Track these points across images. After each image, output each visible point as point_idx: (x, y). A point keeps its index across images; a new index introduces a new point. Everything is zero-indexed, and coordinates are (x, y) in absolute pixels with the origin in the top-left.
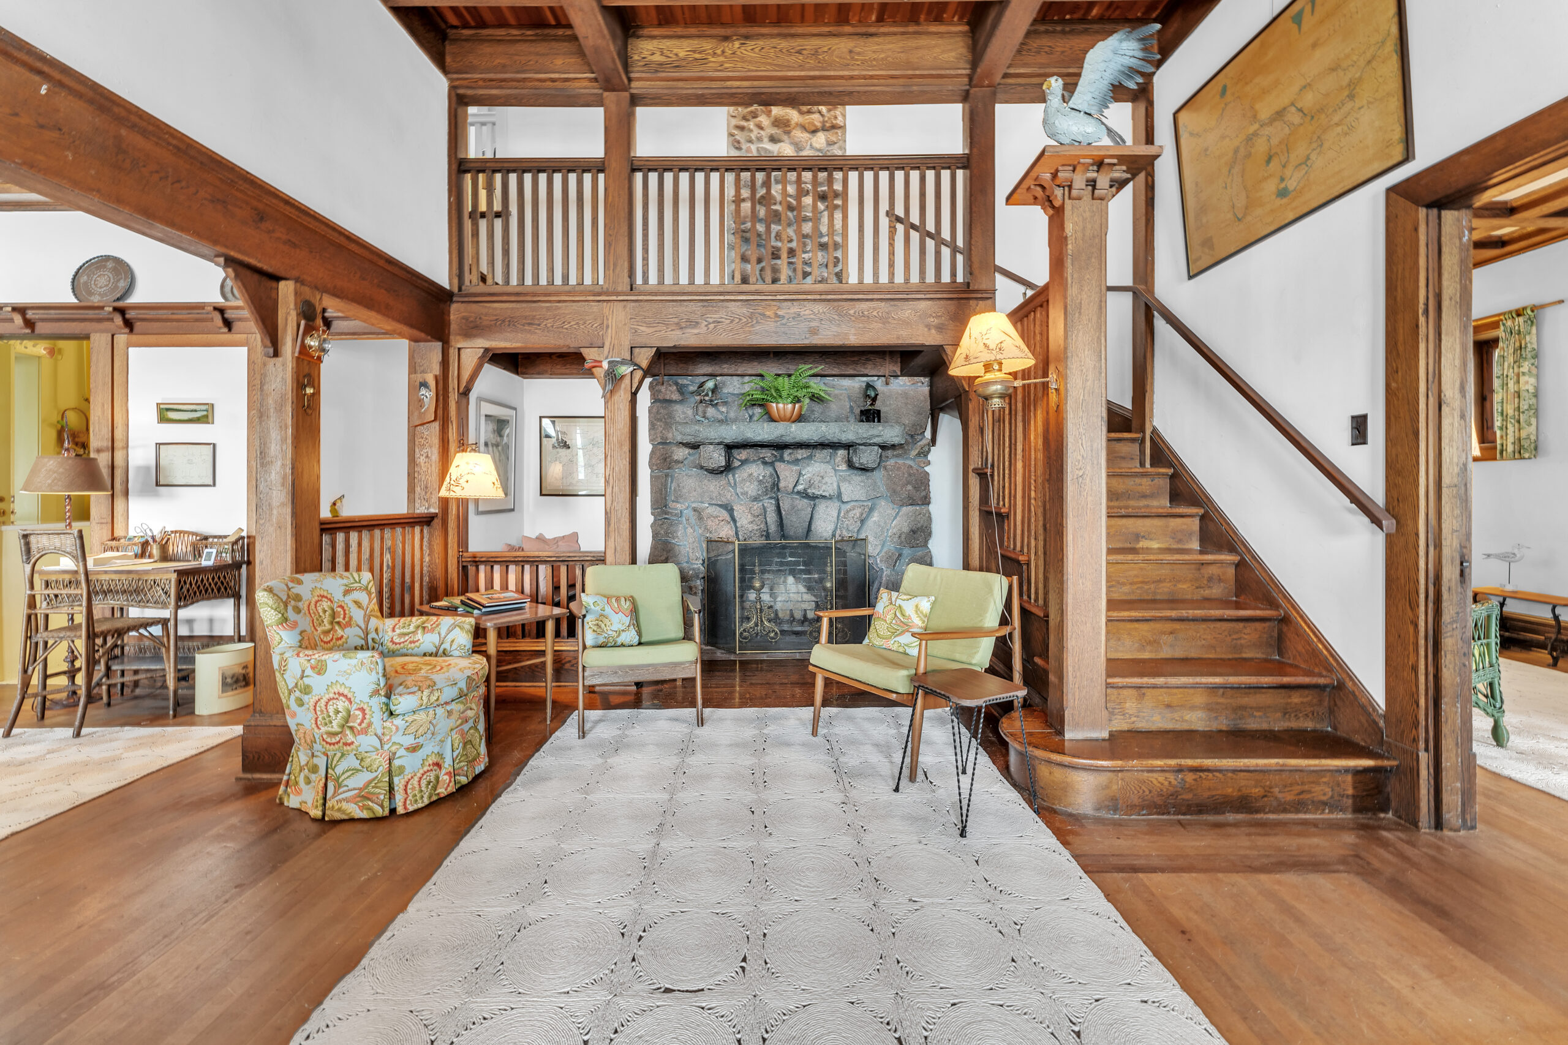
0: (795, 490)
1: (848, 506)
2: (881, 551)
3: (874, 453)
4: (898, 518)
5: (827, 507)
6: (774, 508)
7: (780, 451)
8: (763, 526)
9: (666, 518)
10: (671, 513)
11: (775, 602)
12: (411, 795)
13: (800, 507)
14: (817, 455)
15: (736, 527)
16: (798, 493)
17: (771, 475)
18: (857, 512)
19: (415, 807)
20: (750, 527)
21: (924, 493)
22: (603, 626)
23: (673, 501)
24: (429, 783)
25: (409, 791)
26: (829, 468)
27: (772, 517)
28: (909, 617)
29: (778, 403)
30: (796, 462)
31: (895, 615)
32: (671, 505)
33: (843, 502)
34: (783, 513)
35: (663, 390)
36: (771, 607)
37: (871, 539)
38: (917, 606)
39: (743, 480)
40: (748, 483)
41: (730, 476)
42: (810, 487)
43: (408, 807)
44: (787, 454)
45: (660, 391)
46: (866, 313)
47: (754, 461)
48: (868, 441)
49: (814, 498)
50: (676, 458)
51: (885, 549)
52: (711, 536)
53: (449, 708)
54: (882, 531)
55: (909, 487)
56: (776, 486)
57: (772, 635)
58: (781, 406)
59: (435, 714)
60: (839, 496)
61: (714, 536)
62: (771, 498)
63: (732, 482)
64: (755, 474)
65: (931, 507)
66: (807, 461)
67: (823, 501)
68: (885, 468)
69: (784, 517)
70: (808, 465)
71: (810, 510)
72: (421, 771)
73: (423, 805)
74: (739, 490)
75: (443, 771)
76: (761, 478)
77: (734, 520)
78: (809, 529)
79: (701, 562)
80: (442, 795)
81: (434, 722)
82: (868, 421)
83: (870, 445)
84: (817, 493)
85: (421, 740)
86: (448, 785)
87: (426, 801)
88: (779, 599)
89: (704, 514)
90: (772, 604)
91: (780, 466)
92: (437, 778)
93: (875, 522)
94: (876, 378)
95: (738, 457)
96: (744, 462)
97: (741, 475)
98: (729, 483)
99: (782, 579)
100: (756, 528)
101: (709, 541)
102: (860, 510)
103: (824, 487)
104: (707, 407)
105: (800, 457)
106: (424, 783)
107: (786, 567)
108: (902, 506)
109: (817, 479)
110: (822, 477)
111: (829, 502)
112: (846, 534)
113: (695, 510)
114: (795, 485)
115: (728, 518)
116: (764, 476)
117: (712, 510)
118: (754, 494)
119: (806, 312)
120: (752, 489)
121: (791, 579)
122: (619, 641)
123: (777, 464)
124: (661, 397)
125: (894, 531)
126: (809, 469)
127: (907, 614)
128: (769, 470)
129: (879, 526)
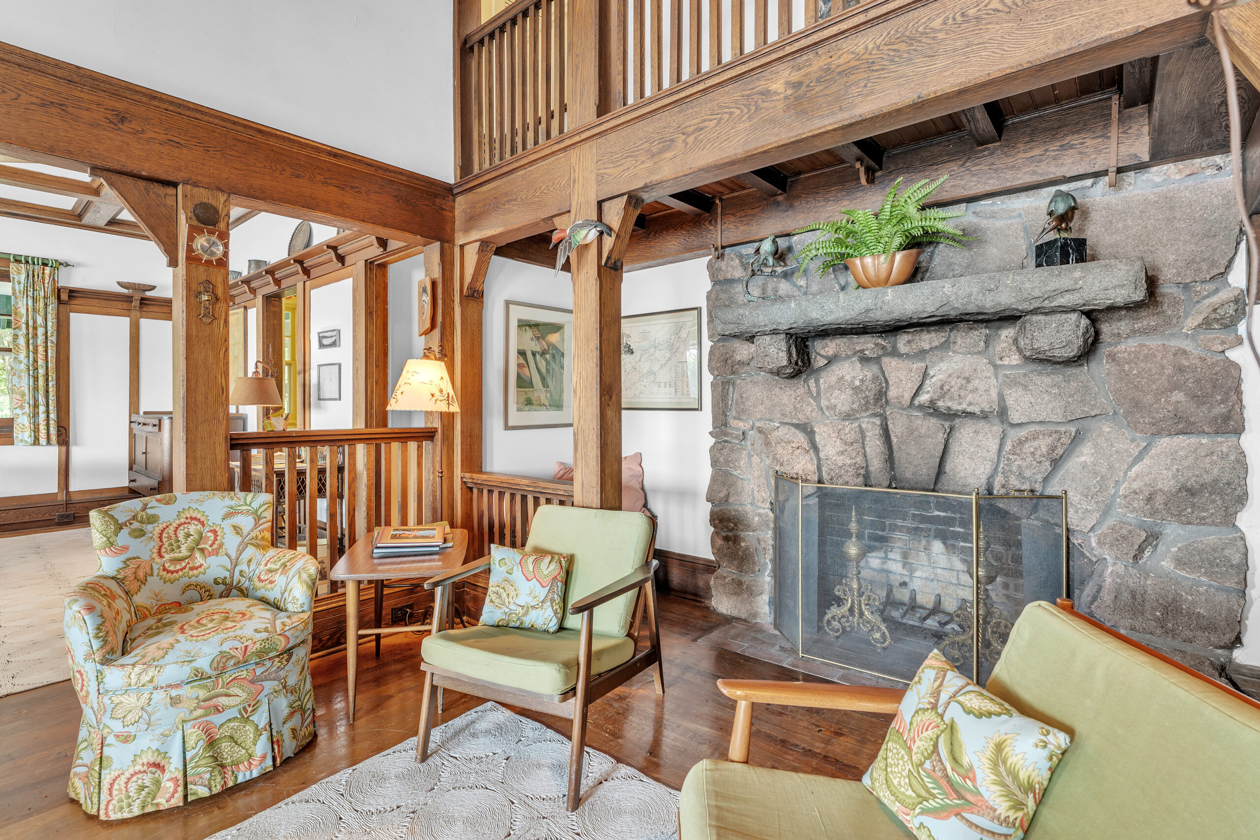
0: (916, 402)
1: (1023, 433)
2: (1099, 523)
3: (1066, 327)
4: (1147, 461)
5: (976, 432)
6: (878, 431)
7: (892, 339)
8: (859, 459)
9: (726, 441)
10: (731, 434)
11: (911, 577)
12: (116, 798)
13: (923, 431)
14: (959, 341)
15: (819, 459)
16: (921, 407)
17: (875, 379)
18: (1043, 444)
19: (119, 816)
20: (840, 460)
21: (1222, 409)
22: (504, 595)
23: (735, 418)
24: (142, 788)
25: (115, 793)
26: (982, 362)
27: (874, 446)
28: (969, 774)
29: (862, 256)
30: (922, 354)
31: (936, 746)
32: (733, 423)
33: (1013, 425)
34: (894, 440)
35: (724, 268)
36: (904, 584)
37: (1074, 497)
38: (999, 747)
39: (831, 387)
40: (837, 392)
41: (812, 382)
42: (942, 397)
43: (110, 813)
44: (903, 341)
45: (720, 269)
46: (972, 12)
47: (848, 357)
48: (1046, 304)
49: (951, 416)
50: (738, 358)
51: (1110, 522)
52: (783, 469)
53: (174, 693)
54: (1102, 487)
55: (1178, 396)
56: (881, 396)
57: (877, 635)
58: (868, 260)
59: (150, 699)
60: (1002, 413)
61: (786, 469)
62: (875, 415)
63: (814, 390)
64: (848, 378)
65: (1247, 441)
66: (939, 353)
67: (969, 422)
68: (1112, 357)
69: (895, 447)
70: (942, 359)
71: (941, 437)
72: (131, 771)
73: (130, 816)
74: (824, 403)
75: (167, 775)
76: (857, 383)
77: (815, 448)
78: (940, 470)
79: (768, 505)
80: (162, 808)
81: (149, 709)
82: (1050, 263)
83: (1053, 311)
84: (955, 407)
85: (132, 729)
86: (172, 796)
87: (137, 811)
88: (918, 574)
89: (773, 436)
90: (907, 580)
91: (889, 363)
92: (157, 783)
93: (1084, 466)
94: (1089, 182)
95: (822, 352)
96: (831, 361)
97: (828, 379)
98: (810, 392)
99: (924, 542)
100: (848, 462)
101: (778, 476)
102: (1049, 440)
103: (970, 398)
104: (779, 282)
105: (927, 347)
106: (133, 787)
107: (930, 526)
108: (1158, 433)
109: (956, 383)
110: (968, 380)
111: (981, 424)
112: (1015, 482)
113: (760, 431)
114: (916, 394)
115: (806, 445)
116: (862, 381)
117: (783, 431)
118: (845, 408)
119: (841, 61)
120: (843, 400)
121: (937, 546)
122: (527, 621)
123: (886, 360)
124: (721, 278)
125: (1135, 486)
126: (943, 366)
127: (965, 760)
128: (870, 371)
129: (1096, 473)
